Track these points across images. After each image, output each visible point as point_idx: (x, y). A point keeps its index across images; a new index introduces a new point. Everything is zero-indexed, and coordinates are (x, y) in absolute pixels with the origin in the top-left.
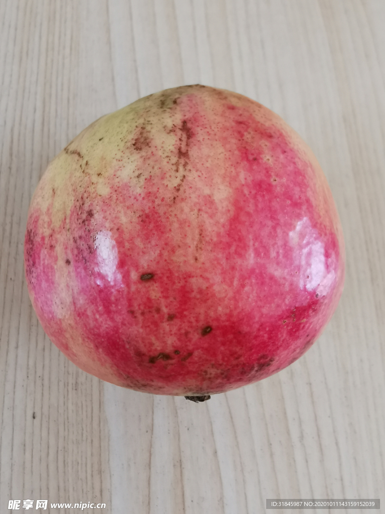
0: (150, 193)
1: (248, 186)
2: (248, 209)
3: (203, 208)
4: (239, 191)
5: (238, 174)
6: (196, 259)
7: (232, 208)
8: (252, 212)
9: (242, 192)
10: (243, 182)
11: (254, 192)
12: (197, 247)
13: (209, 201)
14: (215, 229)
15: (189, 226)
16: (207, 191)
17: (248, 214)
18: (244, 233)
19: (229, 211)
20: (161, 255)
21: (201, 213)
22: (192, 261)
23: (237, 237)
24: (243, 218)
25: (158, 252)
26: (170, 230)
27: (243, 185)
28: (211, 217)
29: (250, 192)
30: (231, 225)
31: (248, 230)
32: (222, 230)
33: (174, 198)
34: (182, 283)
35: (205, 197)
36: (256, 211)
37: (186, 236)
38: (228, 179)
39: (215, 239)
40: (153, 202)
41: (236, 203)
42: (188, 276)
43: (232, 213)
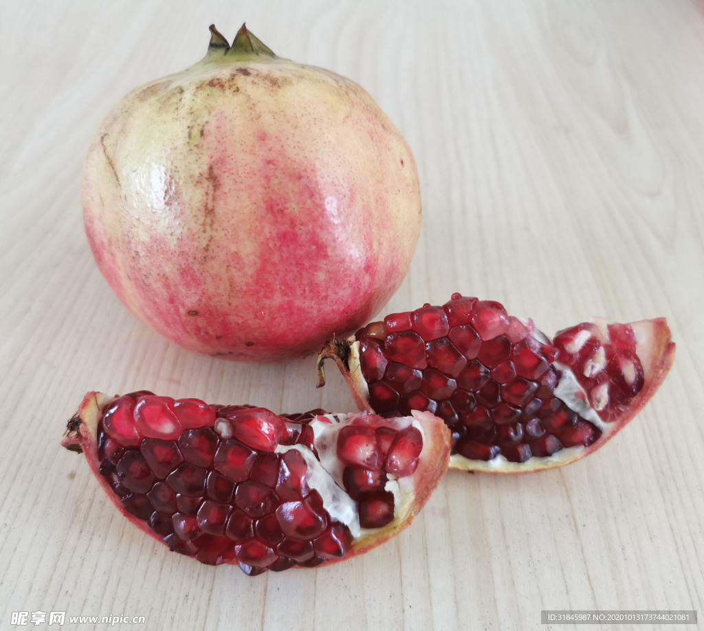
0: (183, 252)
1: (273, 239)
2: (273, 260)
3: (231, 264)
4: (264, 244)
5: (263, 228)
6: (230, 304)
7: (259, 261)
8: (277, 262)
9: (267, 245)
10: (268, 235)
11: (278, 244)
12: (229, 295)
13: (236, 257)
14: (244, 280)
15: (220, 280)
16: (233, 248)
17: (274, 264)
18: (271, 280)
19: (255, 263)
20: (200, 300)
21: (229, 268)
22: (227, 306)
23: (264, 285)
24: (270, 268)
25: (198, 298)
26: (205, 283)
27: (268, 239)
28: (239, 270)
29: (275, 245)
30: (258, 275)
31: (274, 277)
32: (251, 281)
33: (205, 257)
34: (222, 318)
35: (232, 254)
36: (282, 260)
37: (218, 287)
38: (253, 235)
39: (244, 288)
40: (187, 260)
41: (262, 256)
42: (225, 314)
43: (259, 266)
